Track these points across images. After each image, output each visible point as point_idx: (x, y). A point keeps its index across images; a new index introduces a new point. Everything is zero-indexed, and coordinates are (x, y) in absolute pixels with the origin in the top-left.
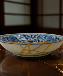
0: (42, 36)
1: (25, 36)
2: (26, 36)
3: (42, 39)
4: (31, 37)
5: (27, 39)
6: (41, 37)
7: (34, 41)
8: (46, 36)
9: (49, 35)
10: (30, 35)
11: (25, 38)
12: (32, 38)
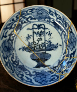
0: (27, 11)
1: (6, 28)
2: (8, 27)
3: (29, 14)
4: (13, 22)
5: (11, 28)
6: (25, 13)
7: (20, 23)
8: (32, 10)
9: (37, 8)
10: (10, 21)
11: (9, 30)
12: (15, 21)
